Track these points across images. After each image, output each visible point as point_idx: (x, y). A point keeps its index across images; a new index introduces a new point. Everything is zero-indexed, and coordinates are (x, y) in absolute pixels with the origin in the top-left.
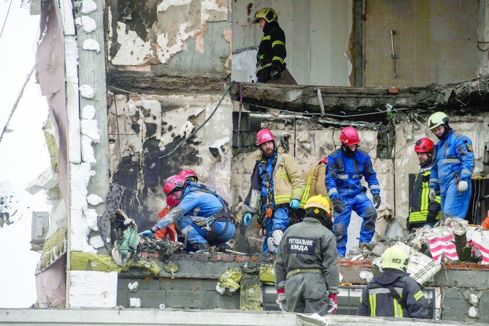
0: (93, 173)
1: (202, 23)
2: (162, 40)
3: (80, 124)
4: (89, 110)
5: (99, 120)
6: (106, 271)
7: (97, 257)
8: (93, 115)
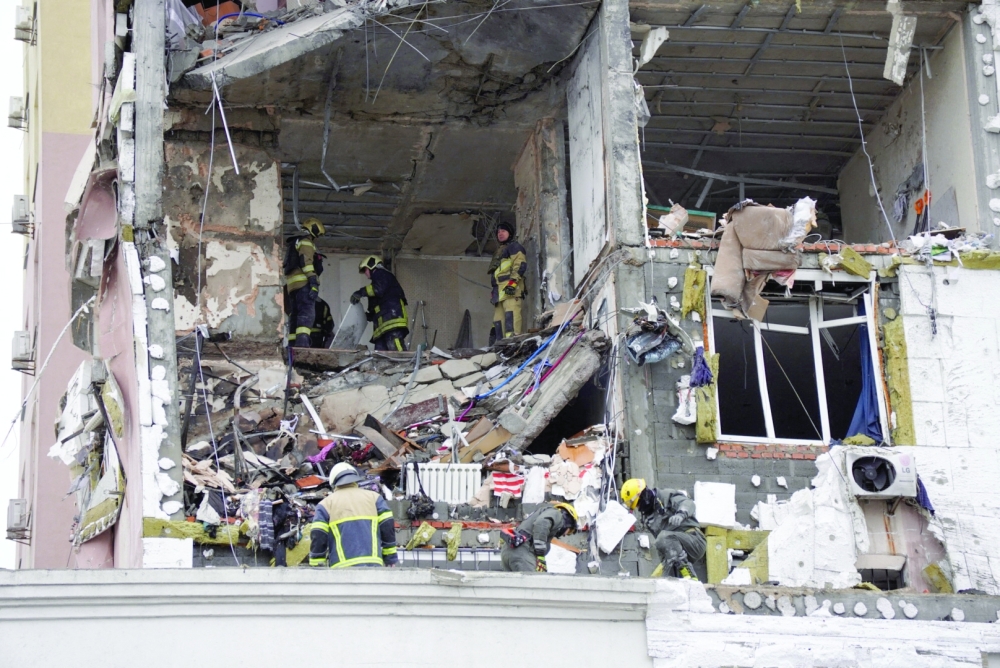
0: (165, 435)
1: (253, 287)
2: (212, 304)
3: (151, 386)
4: (159, 371)
5: (169, 380)
6: (181, 538)
7: (171, 523)
8: (163, 376)
